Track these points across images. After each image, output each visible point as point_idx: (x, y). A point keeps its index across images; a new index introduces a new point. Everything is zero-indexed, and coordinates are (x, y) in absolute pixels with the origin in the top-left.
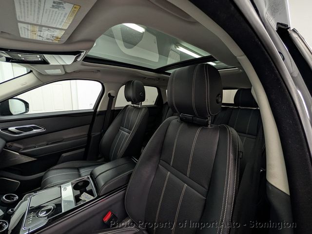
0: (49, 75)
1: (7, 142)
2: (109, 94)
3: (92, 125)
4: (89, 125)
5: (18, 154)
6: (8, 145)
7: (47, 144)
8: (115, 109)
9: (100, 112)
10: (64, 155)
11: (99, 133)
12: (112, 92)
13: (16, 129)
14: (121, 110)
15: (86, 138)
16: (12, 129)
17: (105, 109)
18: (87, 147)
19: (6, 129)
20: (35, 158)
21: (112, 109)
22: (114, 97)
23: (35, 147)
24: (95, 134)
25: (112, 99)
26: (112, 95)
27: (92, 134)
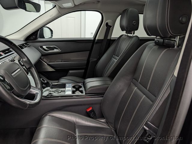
0: (64, 8)
1: (42, 55)
2: (107, 24)
3: (91, 51)
4: (89, 52)
5: (46, 64)
6: (42, 58)
7: (61, 62)
8: (112, 39)
9: (98, 40)
10: (71, 71)
11: (95, 59)
12: (110, 22)
13: (46, 47)
14: (115, 40)
15: (86, 62)
16: (44, 47)
17: (102, 37)
18: (86, 69)
19: (41, 47)
20: (55, 69)
21: (109, 38)
22: (111, 27)
23: (55, 62)
24: (93, 59)
25: (109, 28)
26: (109, 24)
27: (90, 59)
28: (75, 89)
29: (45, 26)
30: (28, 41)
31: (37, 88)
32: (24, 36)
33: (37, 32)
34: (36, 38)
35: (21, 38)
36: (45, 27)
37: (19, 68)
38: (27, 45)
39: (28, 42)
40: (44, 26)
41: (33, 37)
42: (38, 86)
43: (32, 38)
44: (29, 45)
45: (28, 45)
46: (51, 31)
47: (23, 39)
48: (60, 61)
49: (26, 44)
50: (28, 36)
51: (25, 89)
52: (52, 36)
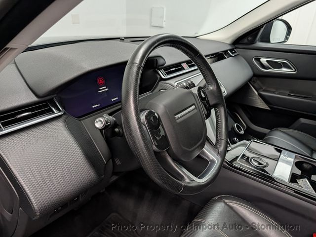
1: (255, 75)
5: (256, 93)
6: (253, 80)
7: (289, 95)
10: (303, 120)
13: (267, 61)
16: (264, 60)
19: (258, 60)
20: (269, 107)
23: (275, 93)
28: (299, 172)
29: (280, 18)
30: (237, 46)
31: (215, 151)
32: (233, 36)
33: (257, 30)
34: (253, 42)
35: (228, 39)
36: (278, 20)
37: (194, 104)
38: (233, 53)
39: (236, 48)
40: (276, 18)
41: (248, 40)
42: (220, 146)
43: (246, 41)
44: (237, 53)
45: (235, 52)
46: (289, 28)
47: (229, 42)
48: (288, 93)
49: (231, 50)
50: (239, 36)
51: (191, 150)
52: (287, 38)
